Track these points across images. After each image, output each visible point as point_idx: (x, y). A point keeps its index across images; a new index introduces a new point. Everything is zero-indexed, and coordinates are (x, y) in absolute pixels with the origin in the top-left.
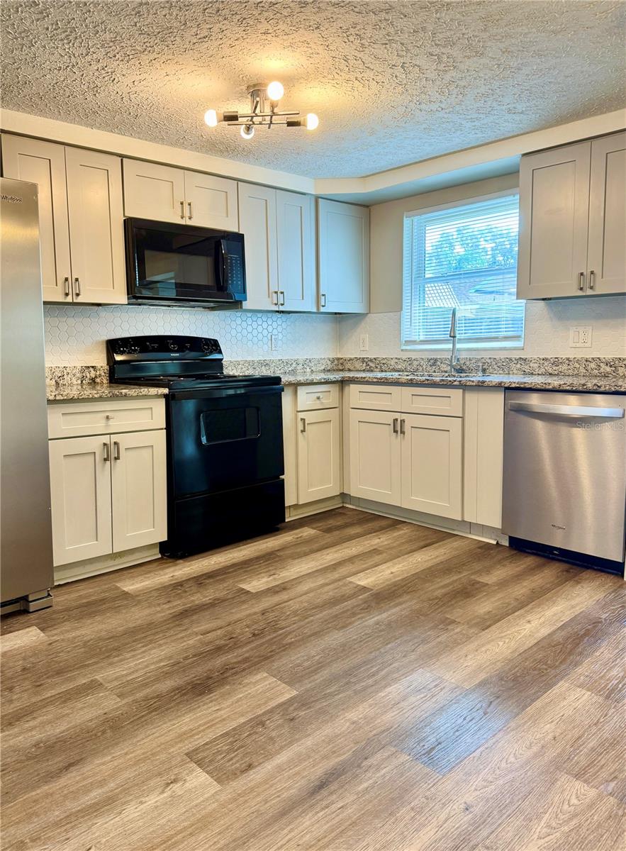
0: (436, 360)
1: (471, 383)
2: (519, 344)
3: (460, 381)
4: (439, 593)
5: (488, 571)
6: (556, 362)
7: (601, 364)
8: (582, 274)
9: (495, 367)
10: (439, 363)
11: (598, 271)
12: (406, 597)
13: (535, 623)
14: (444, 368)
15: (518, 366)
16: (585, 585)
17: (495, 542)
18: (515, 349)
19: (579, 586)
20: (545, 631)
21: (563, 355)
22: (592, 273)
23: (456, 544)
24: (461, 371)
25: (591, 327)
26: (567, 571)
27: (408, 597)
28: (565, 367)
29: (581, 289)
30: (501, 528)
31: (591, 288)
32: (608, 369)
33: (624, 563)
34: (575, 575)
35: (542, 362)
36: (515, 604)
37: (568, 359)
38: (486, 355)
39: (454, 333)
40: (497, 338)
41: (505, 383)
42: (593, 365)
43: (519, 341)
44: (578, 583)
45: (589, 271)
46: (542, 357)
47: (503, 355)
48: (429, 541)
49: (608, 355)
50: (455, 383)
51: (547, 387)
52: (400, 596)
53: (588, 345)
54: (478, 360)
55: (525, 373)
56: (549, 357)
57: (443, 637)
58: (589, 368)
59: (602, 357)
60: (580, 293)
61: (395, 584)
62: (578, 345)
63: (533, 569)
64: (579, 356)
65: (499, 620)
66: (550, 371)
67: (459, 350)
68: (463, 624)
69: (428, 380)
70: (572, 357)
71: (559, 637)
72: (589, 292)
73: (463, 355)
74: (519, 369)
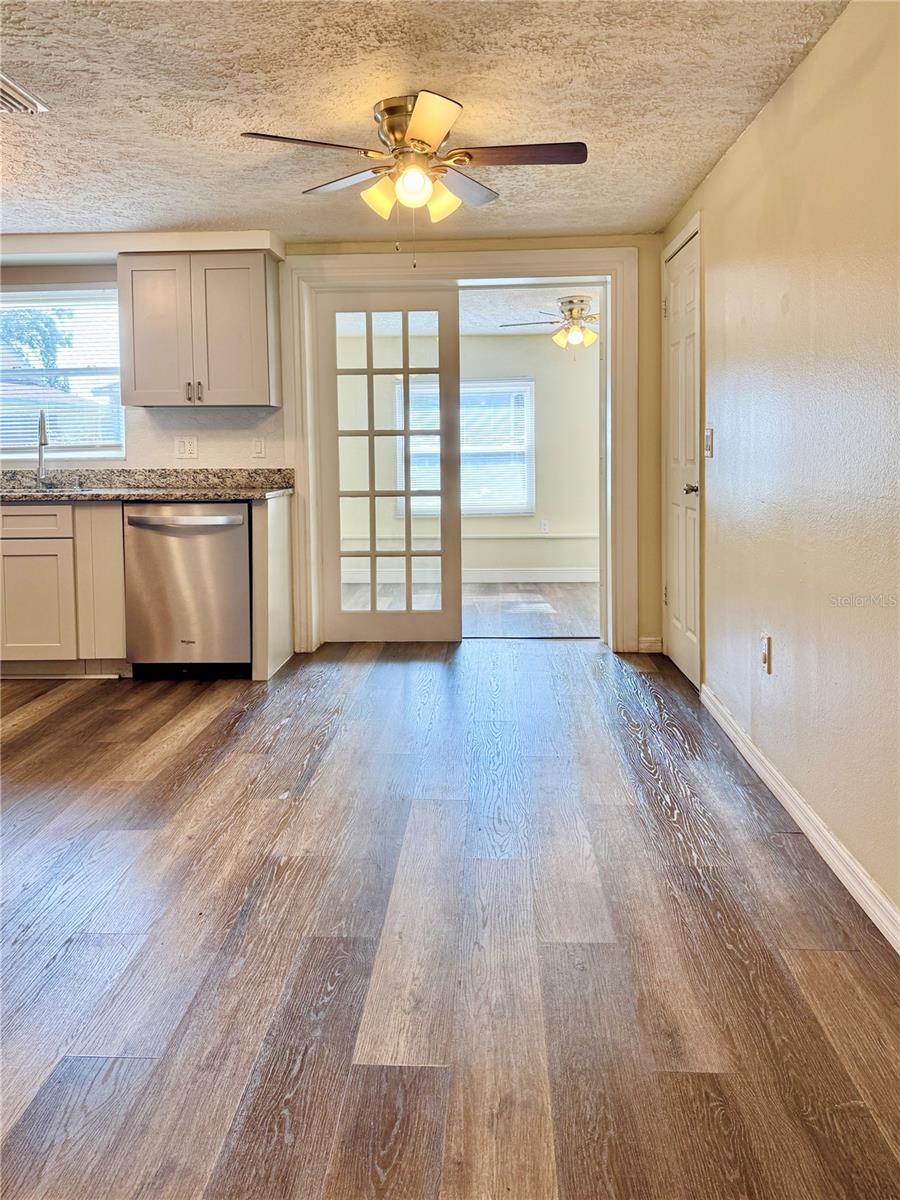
0: (15, 473)
1: (83, 498)
2: (121, 454)
3: (69, 496)
4: (82, 727)
5: (123, 700)
6: (164, 474)
7: (210, 476)
8: (189, 384)
9: (94, 480)
10: (19, 477)
11: (205, 383)
12: (45, 740)
13: (188, 726)
14: (27, 482)
15: (122, 479)
16: (220, 690)
17: (117, 677)
18: (117, 459)
19: (216, 693)
20: (200, 729)
21: (170, 466)
22: (199, 384)
23: (74, 687)
24: (51, 486)
25: (195, 439)
26: (200, 684)
27: (50, 738)
28: (173, 479)
29: (190, 399)
30: (125, 657)
31: (199, 399)
32: (216, 480)
33: (251, 663)
34: (210, 685)
35: (147, 474)
36: (163, 718)
37: (175, 471)
38: (83, 468)
39: (45, 440)
40: (94, 446)
41: (124, 496)
42: (201, 477)
43: (121, 450)
44: (214, 690)
45: (196, 381)
46: (147, 468)
47: (102, 467)
48: (40, 691)
49: (215, 466)
50: (63, 498)
51: (170, 498)
52: (38, 740)
53: (195, 456)
54: (72, 473)
55: (129, 486)
56: (155, 469)
57: (107, 756)
58: (198, 480)
59: (209, 468)
60: (189, 403)
61: (26, 733)
62: (185, 456)
63: (166, 690)
64: (186, 468)
65: (154, 732)
66: (158, 484)
67: (48, 461)
68: (121, 743)
69: (26, 496)
70: (179, 468)
71: (214, 729)
72: (198, 403)
73: (52, 467)
74: (123, 482)
